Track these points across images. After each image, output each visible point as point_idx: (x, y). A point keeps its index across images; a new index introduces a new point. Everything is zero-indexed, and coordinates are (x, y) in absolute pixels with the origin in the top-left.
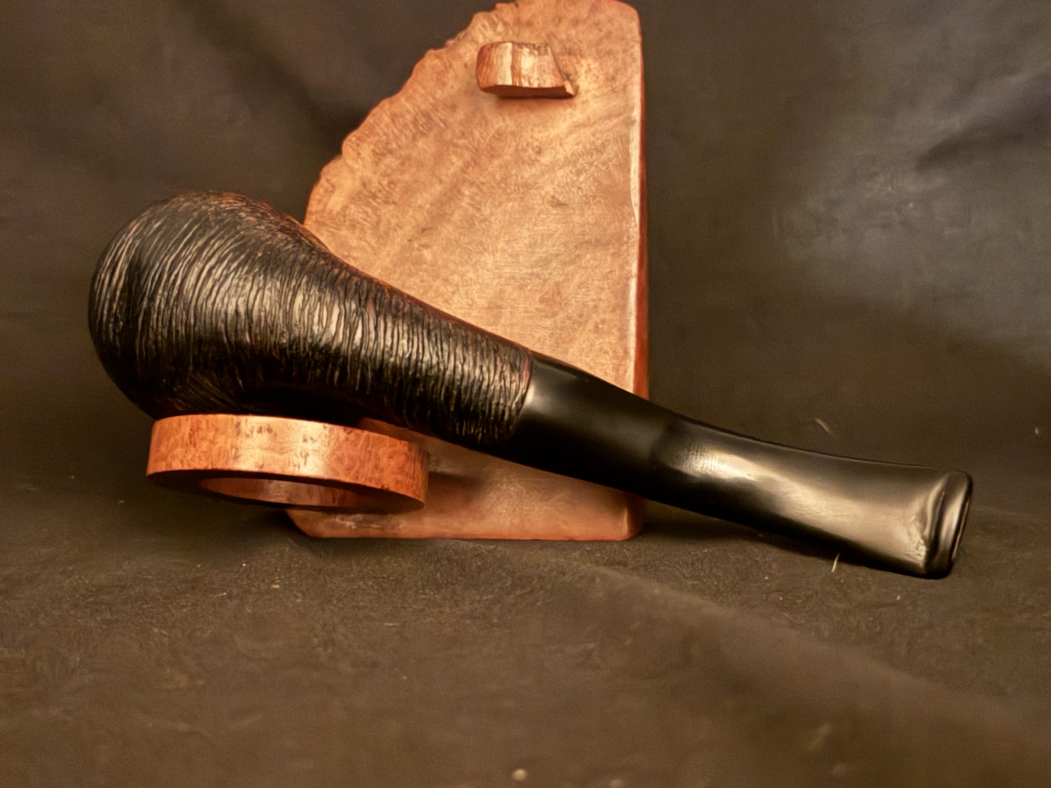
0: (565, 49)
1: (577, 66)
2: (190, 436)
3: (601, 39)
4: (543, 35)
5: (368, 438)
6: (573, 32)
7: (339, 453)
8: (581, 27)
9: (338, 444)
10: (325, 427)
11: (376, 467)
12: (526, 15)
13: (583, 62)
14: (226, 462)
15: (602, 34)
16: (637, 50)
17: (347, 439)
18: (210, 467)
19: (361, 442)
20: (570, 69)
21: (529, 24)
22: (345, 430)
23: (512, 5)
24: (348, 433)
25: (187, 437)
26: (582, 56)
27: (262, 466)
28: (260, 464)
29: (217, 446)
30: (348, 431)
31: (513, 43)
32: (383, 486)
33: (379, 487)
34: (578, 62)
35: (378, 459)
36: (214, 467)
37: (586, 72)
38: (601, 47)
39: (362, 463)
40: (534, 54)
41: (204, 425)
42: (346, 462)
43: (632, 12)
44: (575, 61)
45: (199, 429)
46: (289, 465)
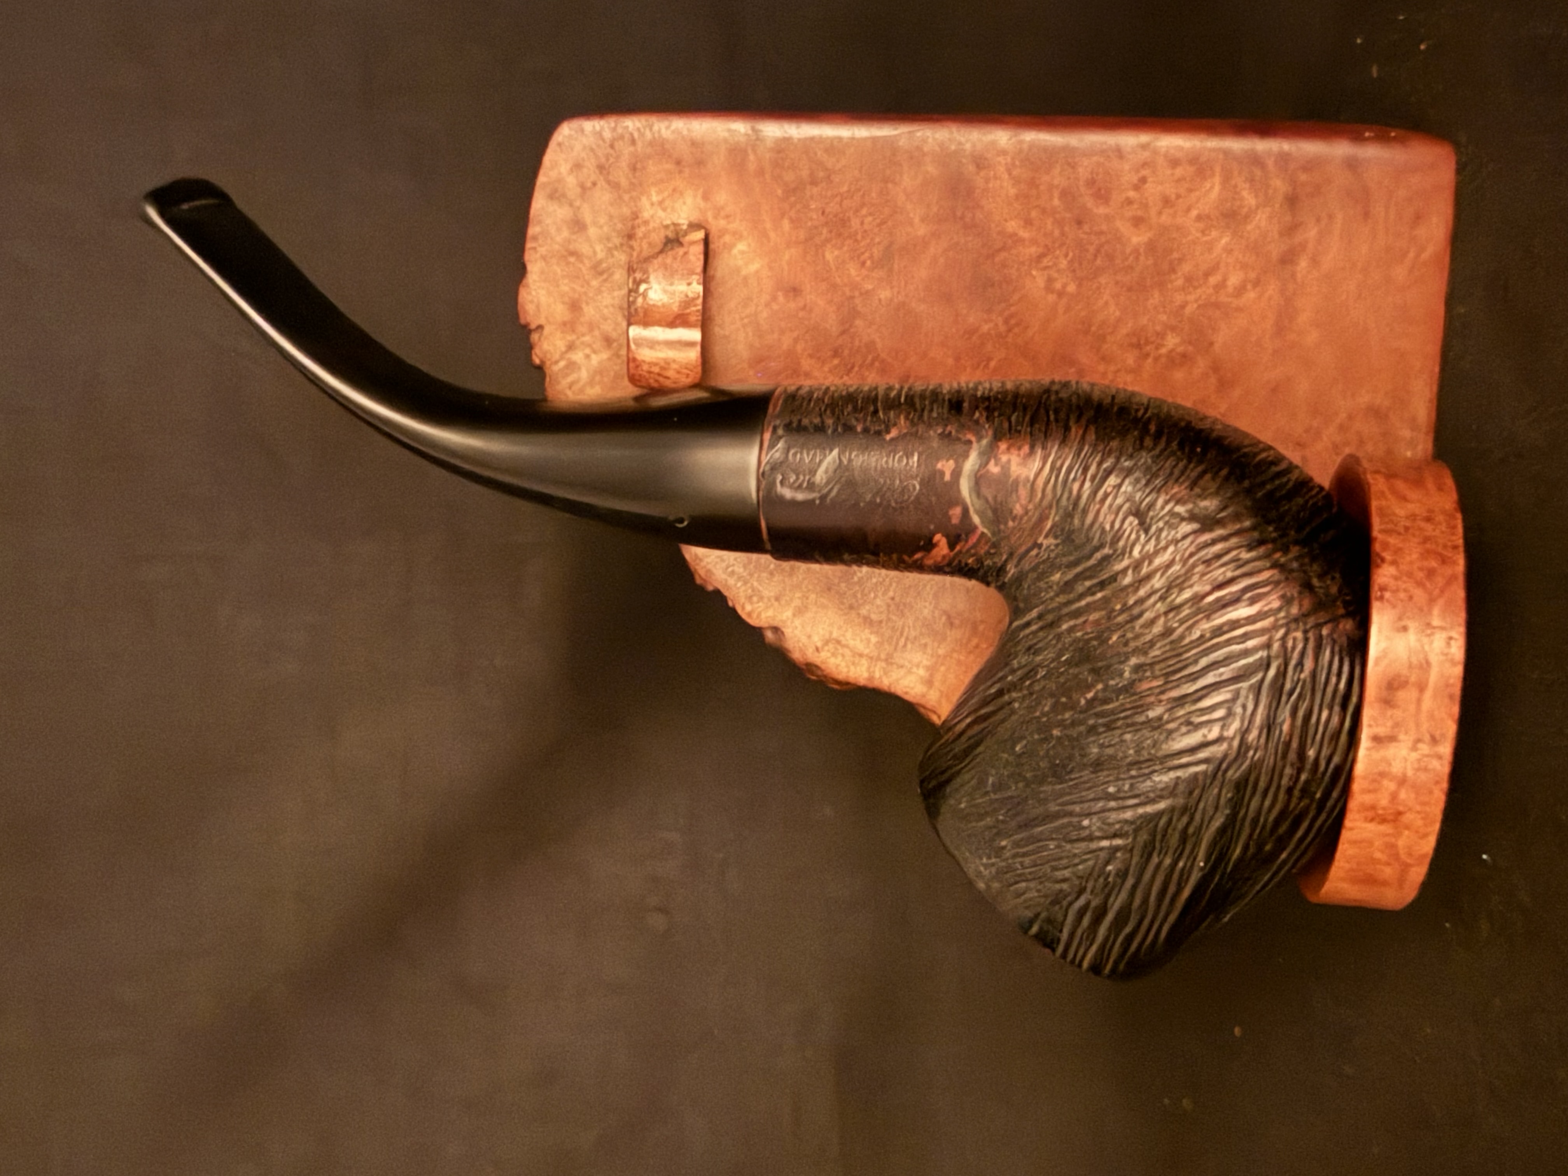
0: (622, 245)
1: (652, 225)
2: (1383, 821)
3: (609, 182)
4: (594, 283)
5: (1382, 531)
6: (592, 231)
7: (1420, 575)
8: (587, 216)
9: (1405, 578)
10: (1381, 598)
11: (1428, 519)
12: (560, 311)
13: (646, 215)
14: (1440, 757)
15: (602, 183)
16: (632, 124)
17: (1394, 563)
18: (1445, 785)
19: (1392, 540)
20: (658, 238)
21: (575, 306)
22: (1378, 566)
23: (535, 337)
24: (1383, 560)
25: (1383, 828)
26: (635, 216)
27: (1451, 697)
28: (1446, 700)
29: (1410, 773)
30: (1379, 561)
31: (629, 324)
32: (1455, 509)
33: (1459, 516)
34: (646, 223)
35: (1413, 517)
36: (1445, 778)
37: (664, 210)
38: (624, 182)
39: (1426, 540)
40: (646, 290)
41: (1368, 799)
42: (1433, 564)
43: (566, 131)
44: (643, 229)
45: (1373, 807)
46: (1447, 654)
